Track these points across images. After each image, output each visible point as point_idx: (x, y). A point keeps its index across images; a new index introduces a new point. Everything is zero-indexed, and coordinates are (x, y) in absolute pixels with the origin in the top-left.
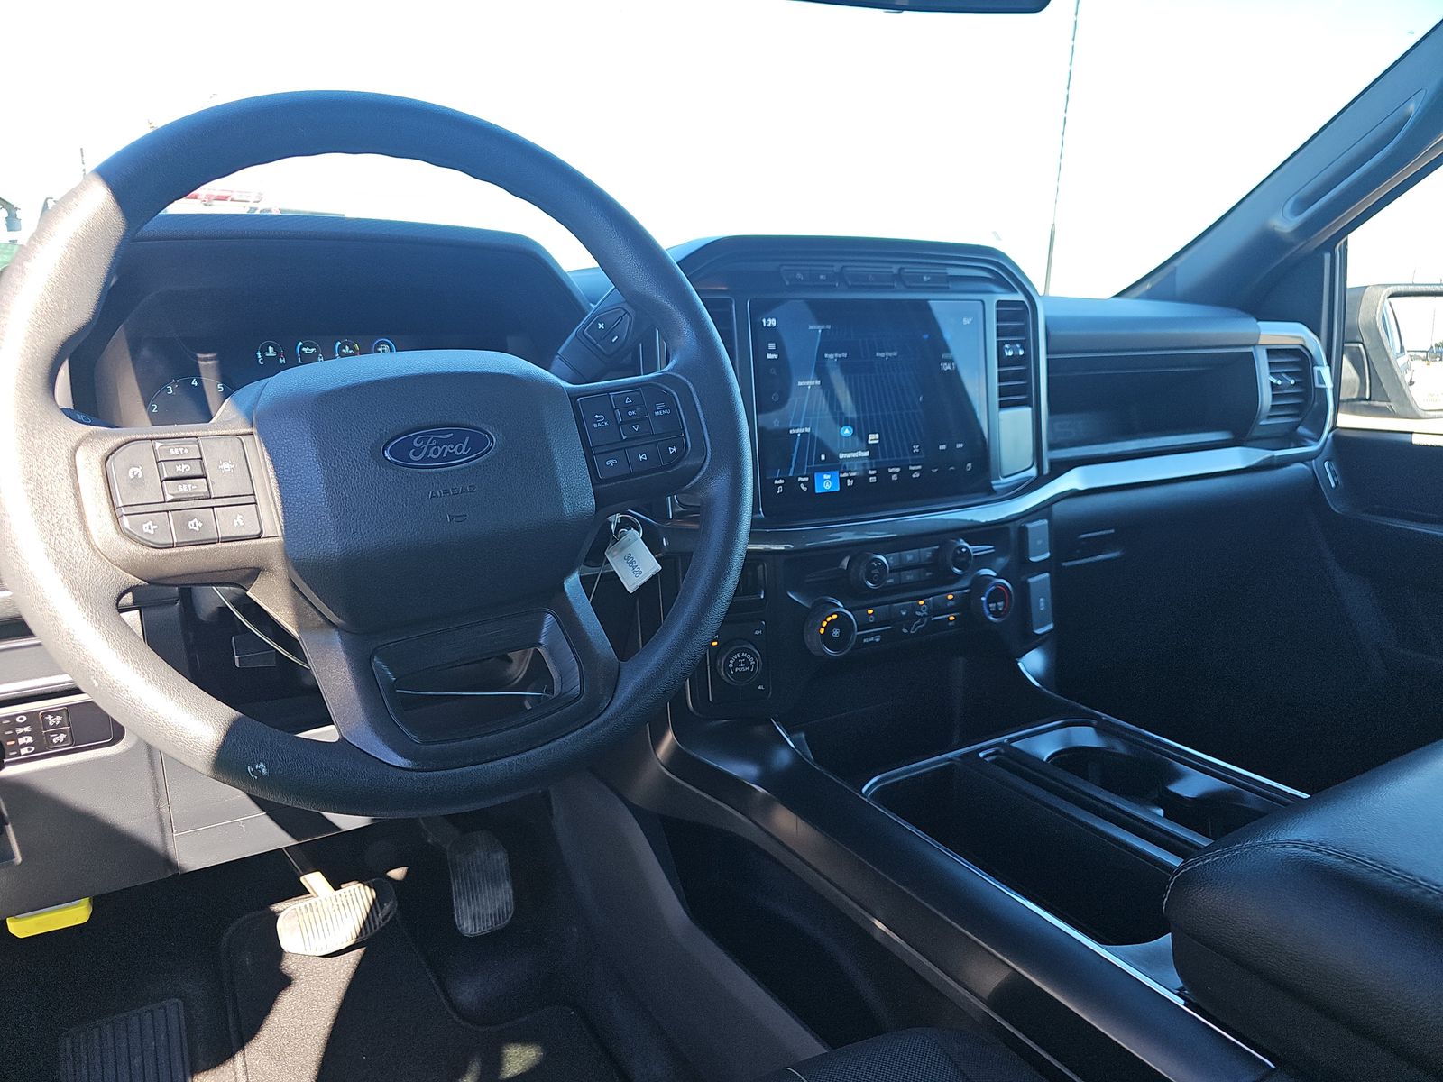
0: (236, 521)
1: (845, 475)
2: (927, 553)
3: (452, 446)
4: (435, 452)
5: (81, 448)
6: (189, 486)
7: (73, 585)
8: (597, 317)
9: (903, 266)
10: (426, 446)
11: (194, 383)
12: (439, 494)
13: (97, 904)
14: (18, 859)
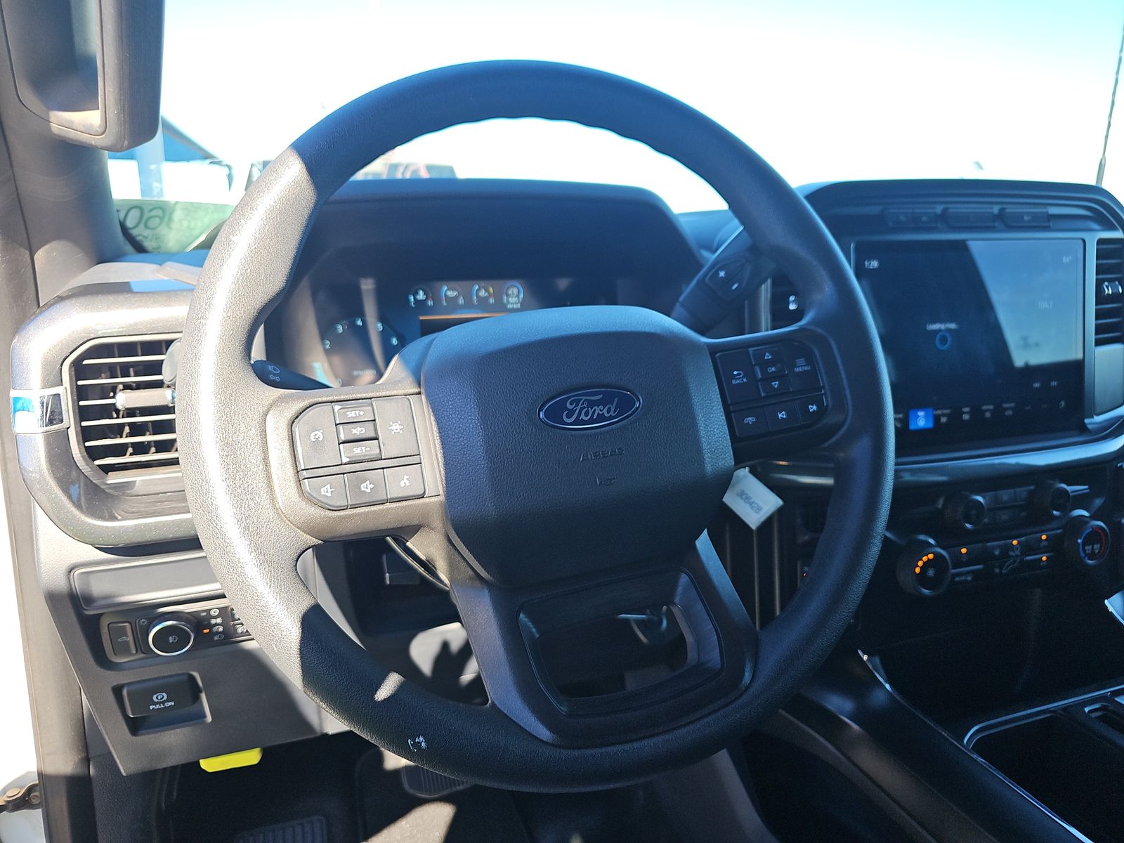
0: (402, 482)
1: (939, 412)
2: (1023, 492)
3: (601, 407)
4: (586, 415)
5: (271, 412)
6: (364, 448)
7: (258, 549)
8: (718, 265)
9: (1005, 206)
10: (578, 408)
11: (359, 323)
12: (589, 456)
13: (266, 753)
14: (209, 719)
